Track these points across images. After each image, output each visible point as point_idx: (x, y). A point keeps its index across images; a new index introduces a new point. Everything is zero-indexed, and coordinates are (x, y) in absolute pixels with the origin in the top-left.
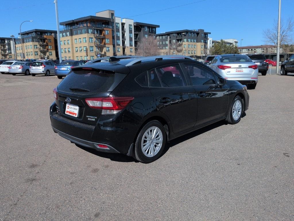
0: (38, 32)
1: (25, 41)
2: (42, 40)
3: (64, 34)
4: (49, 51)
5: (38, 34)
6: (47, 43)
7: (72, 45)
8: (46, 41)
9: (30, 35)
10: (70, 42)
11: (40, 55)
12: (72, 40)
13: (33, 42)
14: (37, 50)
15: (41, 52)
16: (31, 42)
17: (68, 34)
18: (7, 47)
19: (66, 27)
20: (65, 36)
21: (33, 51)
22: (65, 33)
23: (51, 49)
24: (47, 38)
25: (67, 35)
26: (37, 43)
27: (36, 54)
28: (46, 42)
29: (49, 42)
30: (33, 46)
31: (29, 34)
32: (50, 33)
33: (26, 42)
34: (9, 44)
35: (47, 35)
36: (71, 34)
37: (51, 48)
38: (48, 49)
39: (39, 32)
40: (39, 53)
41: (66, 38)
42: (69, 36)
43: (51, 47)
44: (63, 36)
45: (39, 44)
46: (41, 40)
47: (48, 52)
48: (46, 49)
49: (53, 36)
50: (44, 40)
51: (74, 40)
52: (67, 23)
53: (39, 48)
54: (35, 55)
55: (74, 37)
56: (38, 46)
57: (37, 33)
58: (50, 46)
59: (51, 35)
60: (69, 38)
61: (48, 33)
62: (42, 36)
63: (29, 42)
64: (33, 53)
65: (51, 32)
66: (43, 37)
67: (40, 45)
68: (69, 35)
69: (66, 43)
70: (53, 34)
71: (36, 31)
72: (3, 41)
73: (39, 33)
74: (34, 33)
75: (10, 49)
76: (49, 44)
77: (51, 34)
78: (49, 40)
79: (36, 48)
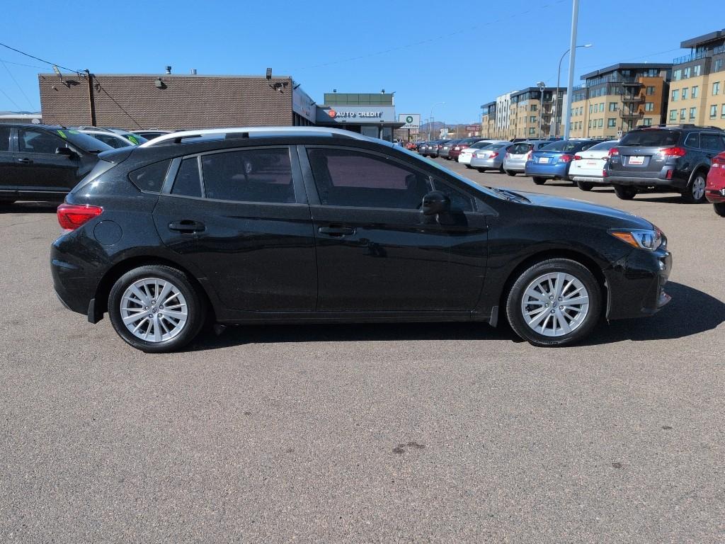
0: (625, 70)
1: (592, 93)
2: (633, 90)
3: (688, 72)
4: (645, 116)
5: (624, 76)
6: (643, 97)
7: (704, 99)
8: (642, 91)
9: (605, 79)
10: (698, 92)
11: (620, 126)
12: (705, 86)
13: (610, 94)
14: (616, 115)
15: (624, 119)
16: (605, 95)
17: (698, 69)
18: (554, 108)
19: (697, 51)
20: (688, 76)
21: (603, 118)
22: (689, 70)
23: (649, 113)
24: (646, 85)
25: (693, 74)
26: (618, 99)
27: (611, 124)
28: (642, 94)
29: (649, 94)
30: (606, 106)
31: (604, 77)
32: (656, 71)
33: (594, 96)
34: (560, 103)
35: (648, 77)
36: (707, 71)
37: (652, 110)
38: (643, 110)
39: (628, 69)
40: (619, 122)
41: (690, 82)
42: (700, 75)
43: (652, 106)
44: (683, 77)
45: (623, 100)
46: (629, 88)
47: (641, 118)
48: (639, 111)
49: (662, 77)
50: (636, 89)
51: (710, 85)
52: (699, 42)
53: (621, 108)
54: (608, 126)
55: (713, 77)
56: (620, 105)
57: (623, 72)
58: (650, 103)
59: (658, 76)
60: (699, 80)
61: (651, 71)
62: (633, 80)
63: (600, 95)
64: (605, 123)
65: (658, 68)
66: (635, 81)
67: (624, 102)
68: (698, 74)
69: (688, 95)
70: (663, 74)
71: (621, 69)
72: (548, 97)
73: (628, 73)
74: (615, 74)
75: (559, 113)
76: (648, 99)
77: (659, 72)
78: (649, 89)
79: (614, 110)
